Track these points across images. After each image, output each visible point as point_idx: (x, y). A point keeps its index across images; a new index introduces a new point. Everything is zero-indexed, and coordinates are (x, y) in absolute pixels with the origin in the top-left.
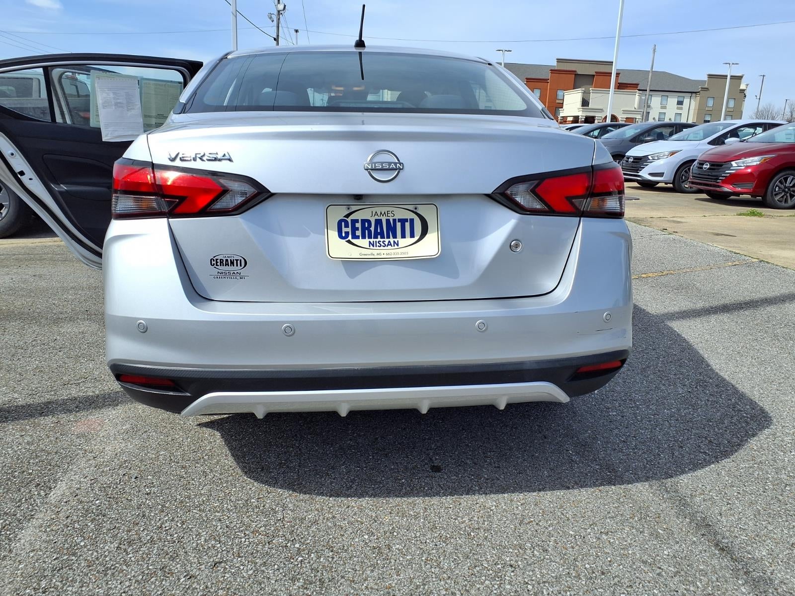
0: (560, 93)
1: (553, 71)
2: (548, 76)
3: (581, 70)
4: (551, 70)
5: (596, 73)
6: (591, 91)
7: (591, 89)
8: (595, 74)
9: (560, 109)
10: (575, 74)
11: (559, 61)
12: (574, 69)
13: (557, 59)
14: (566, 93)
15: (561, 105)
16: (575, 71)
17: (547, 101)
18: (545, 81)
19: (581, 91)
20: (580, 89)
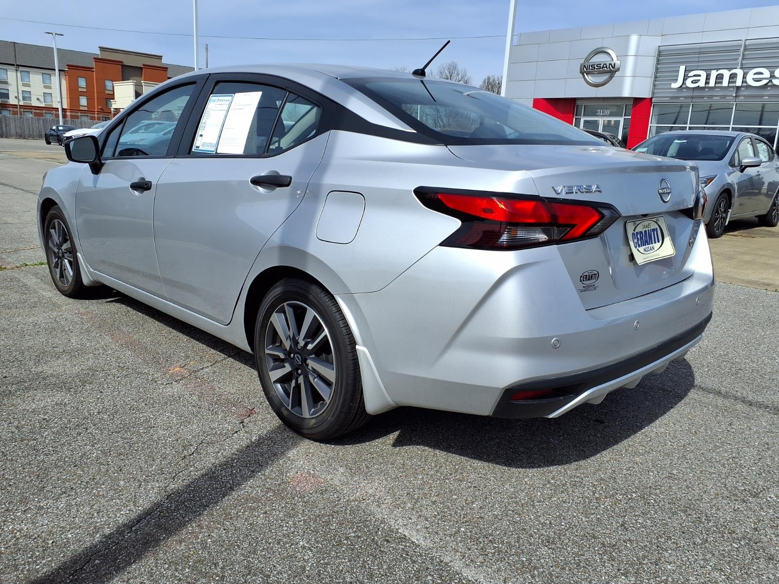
0: (108, 84)
1: (97, 60)
2: (93, 64)
3: (128, 61)
4: (95, 59)
5: (144, 65)
6: (143, 84)
7: (142, 82)
8: (142, 66)
9: (111, 101)
10: (122, 65)
11: (102, 49)
12: (120, 60)
13: (100, 47)
14: (116, 84)
15: (112, 97)
16: (121, 62)
17: (95, 91)
18: (89, 69)
19: (132, 83)
20: (131, 81)
